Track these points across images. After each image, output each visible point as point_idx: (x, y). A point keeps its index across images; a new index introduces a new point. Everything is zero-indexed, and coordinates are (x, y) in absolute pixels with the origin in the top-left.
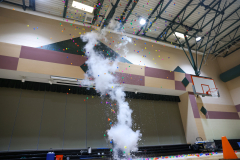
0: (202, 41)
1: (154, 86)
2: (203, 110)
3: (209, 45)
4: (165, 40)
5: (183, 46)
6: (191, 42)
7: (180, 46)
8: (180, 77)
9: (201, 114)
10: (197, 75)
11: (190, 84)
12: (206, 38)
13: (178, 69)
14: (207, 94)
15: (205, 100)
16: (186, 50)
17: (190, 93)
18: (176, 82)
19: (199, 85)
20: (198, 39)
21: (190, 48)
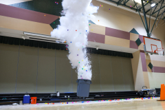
0: (156, 7)
1: (113, 44)
2: (150, 66)
3: (161, 12)
4: (124, 5)
5: (139, 10)
6: (147, 8)
7: (137, 10)
8: (134, 38)
9: (148, 68)
10: (149, 37)
11: (142, 44)
12: (160, 4)
13: (134, 31)
14: (155, 53)
15: (153, 58)
16: (142, 14)
17: (141, 51)
18: (131, 42)
19: (149, 45)
20: (153, 5)
21: (145, 13)
